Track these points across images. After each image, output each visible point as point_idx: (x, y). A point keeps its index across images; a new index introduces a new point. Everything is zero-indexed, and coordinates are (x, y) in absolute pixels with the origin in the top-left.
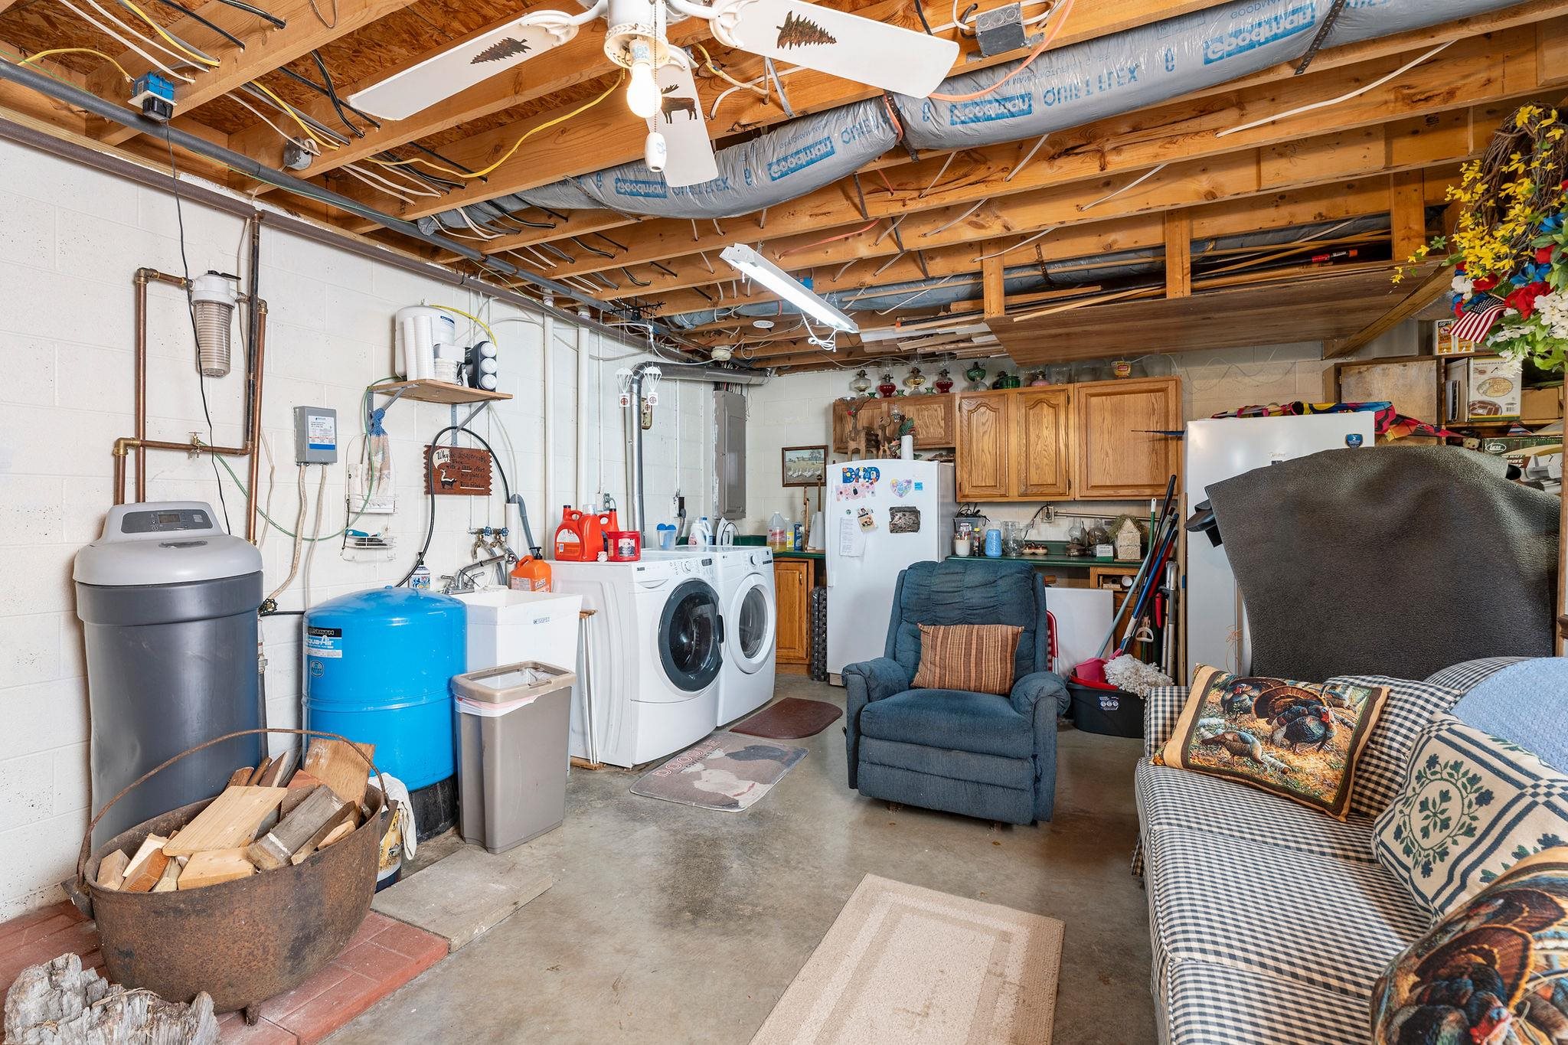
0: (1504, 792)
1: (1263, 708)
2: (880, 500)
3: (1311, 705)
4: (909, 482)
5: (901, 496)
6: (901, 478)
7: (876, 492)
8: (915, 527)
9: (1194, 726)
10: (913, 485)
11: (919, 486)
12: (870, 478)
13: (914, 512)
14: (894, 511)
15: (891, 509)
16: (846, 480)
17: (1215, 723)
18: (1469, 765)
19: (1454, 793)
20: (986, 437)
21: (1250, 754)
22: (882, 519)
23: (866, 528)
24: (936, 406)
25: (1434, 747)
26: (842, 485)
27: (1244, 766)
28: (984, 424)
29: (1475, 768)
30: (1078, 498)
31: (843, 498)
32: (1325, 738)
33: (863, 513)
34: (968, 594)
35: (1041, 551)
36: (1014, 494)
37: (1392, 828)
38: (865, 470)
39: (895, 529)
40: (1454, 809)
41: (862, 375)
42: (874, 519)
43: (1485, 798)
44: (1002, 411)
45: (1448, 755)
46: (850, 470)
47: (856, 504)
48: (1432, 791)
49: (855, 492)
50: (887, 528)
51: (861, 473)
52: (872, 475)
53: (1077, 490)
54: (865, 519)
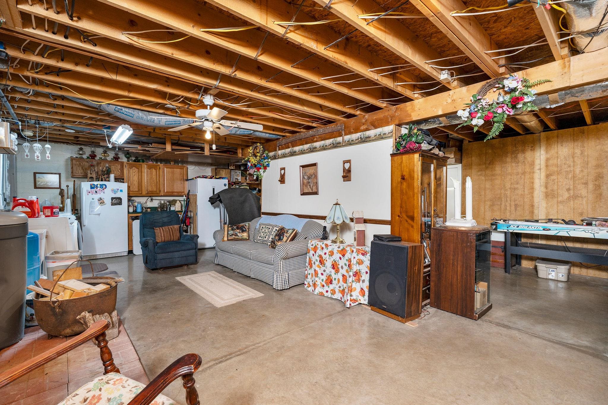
0: (271, 227)
1: (238, 228)
2: (107, 195)
3: (243, 226)
4: (118, 189)
5: (115, 194)
6: (115, 188)
7: (105, 192)
8: (120, 203)
9: (228, 234)
10: (119, 190)
11: (121, 191)
12: (102, 188)
13: (120, 199)
14: (112, 199)
15: (112, 198)
16: (92, 188)
17: (231, 232)
18: (267, 226)
19: (266, 229)
20: (135, 176)
21: (237, 235)
22: (108, 201)
23: (102, 204)
24: (117, 165)
25: (262, 226)
26: (89, 189)
27: (236, 237)
28: (134, 172)
29: (268, 226)
30: (162, 195)
31: (90, 194)
32: (246, 230)
33: (100, 199)
34: (164, 219)
35: (149, 210)
36: (144, 193)
37: (259, 237)
38: (100, 185)
39: (113, 204)
40: (266, 231)
41: (81, 149)
42: (105, 201)
43: (269, 228)
44: (140, 168)
45: (264, 226)
46: (93, 184)
47: (97, 197)
48: (263, 230)
49: (96, 192)
50: (110, 204)
51: (99, 186)
52: (103, 187)
53: (162, 193)
54: (101, 201)
